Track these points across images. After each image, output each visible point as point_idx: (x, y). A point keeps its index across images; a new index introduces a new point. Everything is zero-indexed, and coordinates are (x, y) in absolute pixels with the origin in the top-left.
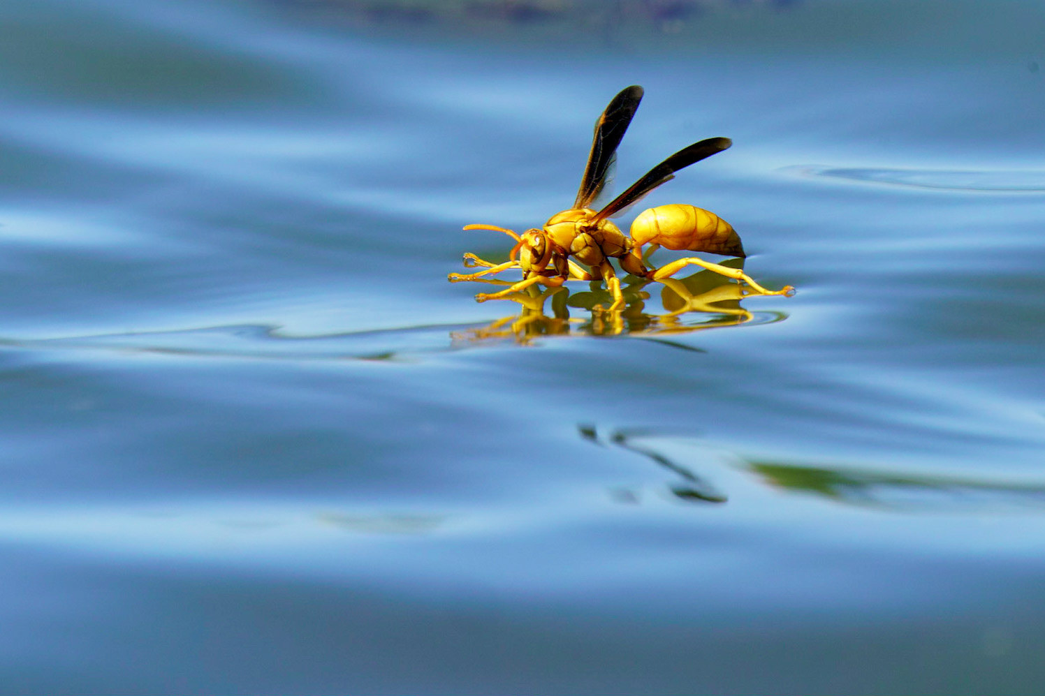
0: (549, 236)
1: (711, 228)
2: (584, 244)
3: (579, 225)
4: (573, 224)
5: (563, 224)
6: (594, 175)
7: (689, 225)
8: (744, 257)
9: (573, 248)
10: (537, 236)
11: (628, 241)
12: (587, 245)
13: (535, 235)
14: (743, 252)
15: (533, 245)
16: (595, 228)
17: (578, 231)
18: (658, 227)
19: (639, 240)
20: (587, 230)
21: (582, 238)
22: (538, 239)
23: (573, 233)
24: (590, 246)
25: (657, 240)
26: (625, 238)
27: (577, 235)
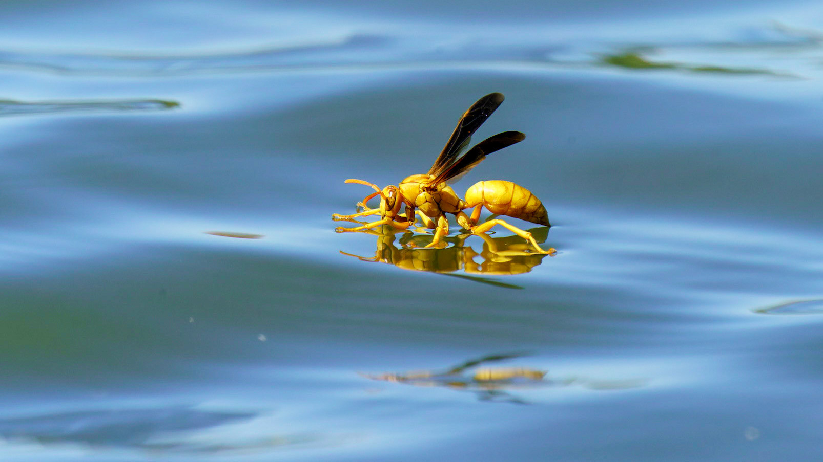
0: (401, 191)
1: (523, 202)
2: (425, 200)
3: (422, 186)
4: (418, 185)
5: (412, 184)
6: (449, 153)
7: (507, 197)
8: (550, 226)
9: (417, 203)
10: (391, 191)
11: (461, 203)
12: (427, 201)
13: (390, 190)
14: (549, 223)
15: (387, 197)
16: (434, 189)
17: (421, 190)
18: (483, 194)
19: (470, 203)
20: (429, 189)
21: (424, 195)
22: (391, 193)
23: (417, 192)
24: (429, 202)
25: (482, 204)
26: (460, 200)
27: (420, 192)
